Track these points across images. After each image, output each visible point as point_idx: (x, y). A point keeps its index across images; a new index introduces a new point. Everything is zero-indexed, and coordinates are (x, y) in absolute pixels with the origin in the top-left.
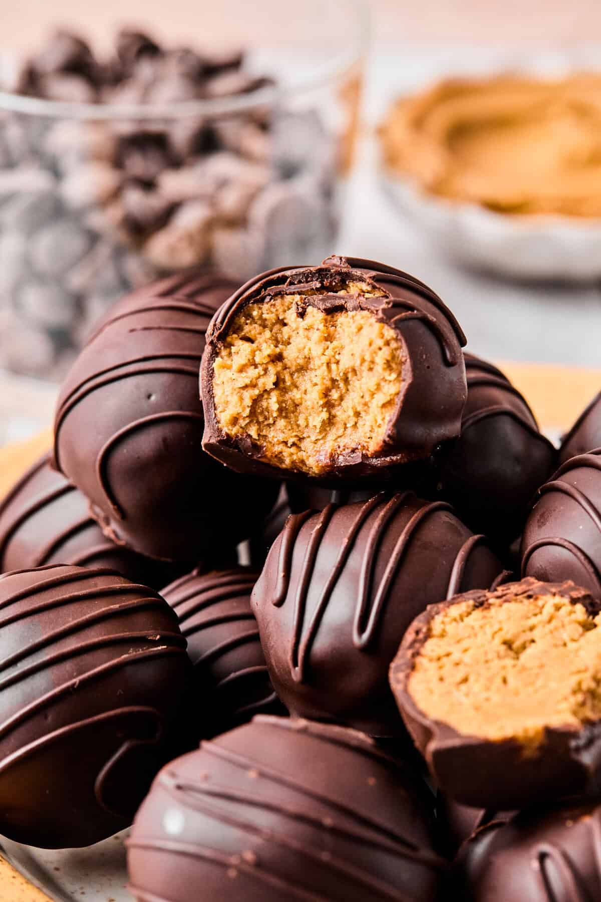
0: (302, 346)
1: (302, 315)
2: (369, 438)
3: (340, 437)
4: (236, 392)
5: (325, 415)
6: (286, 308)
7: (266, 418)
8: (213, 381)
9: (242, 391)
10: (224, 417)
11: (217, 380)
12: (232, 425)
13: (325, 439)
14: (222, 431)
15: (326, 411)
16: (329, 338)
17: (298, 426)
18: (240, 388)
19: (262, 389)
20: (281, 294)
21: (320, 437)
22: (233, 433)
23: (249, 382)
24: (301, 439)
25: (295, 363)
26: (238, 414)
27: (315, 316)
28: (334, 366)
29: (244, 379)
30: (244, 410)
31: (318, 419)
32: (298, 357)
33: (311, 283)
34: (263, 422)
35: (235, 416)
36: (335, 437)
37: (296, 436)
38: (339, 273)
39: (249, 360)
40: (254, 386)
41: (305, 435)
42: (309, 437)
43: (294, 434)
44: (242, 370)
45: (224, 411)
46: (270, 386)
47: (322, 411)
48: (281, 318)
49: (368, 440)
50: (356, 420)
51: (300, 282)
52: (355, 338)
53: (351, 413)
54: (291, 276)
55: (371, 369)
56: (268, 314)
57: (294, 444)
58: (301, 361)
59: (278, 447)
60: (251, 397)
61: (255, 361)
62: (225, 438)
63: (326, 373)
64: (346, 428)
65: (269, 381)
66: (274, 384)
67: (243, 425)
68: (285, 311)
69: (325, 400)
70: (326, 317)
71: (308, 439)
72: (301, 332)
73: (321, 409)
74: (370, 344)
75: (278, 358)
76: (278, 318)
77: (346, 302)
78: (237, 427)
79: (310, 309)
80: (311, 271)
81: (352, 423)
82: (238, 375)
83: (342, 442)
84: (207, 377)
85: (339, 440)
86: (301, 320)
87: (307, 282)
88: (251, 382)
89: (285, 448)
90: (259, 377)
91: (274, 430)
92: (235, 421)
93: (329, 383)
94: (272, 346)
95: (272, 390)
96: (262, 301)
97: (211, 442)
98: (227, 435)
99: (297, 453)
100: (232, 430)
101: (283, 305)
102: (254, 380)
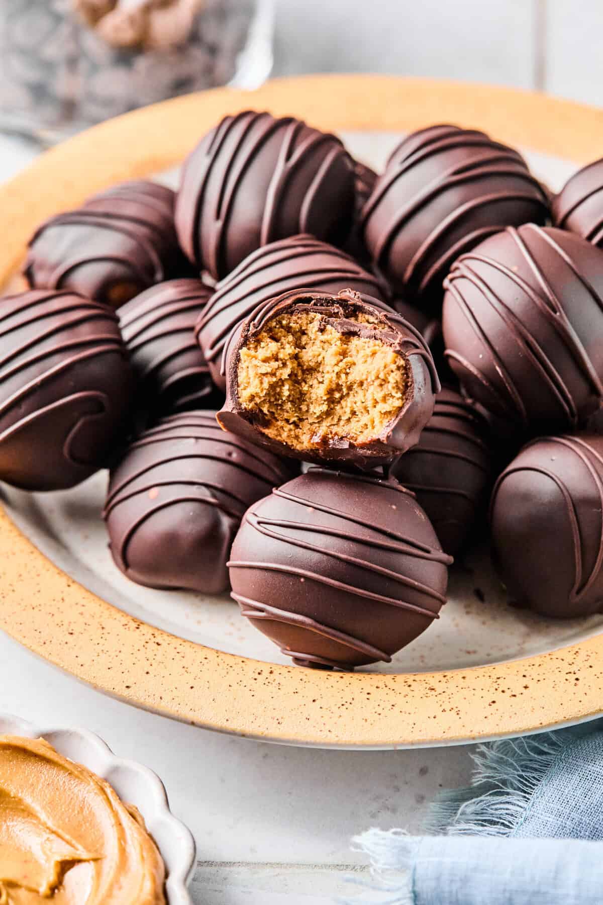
0: (317, 353)
1: (322, 330)
2: (360, 432)
3: (334, 425)
4: (258, 376)
5: (325, 408)
6: (309, 322)
7: (277, 400)
8: (240, 364)
9: (262, 377)
10: (245, 394)
11: (243, 365)
12: (249, 401)
13: (320, 424)
14: (241, 404)
15: (327, 404)
16: (344, 354)
17: (300, 409)
18: (261, 374)
19: (279, 378)
20: (307, 311)
21: (316, 421)
22: (250, 407)
23: (270, 371)
24: (301, 420)
25: (307, 364)
26: (256, 393)
27: (334, 334)
28: (343, 376)
29: (266, 368)
30: (262, 391)
31: (318, 409)
32: (310, 360)
33: (331, 307)
34: (273, 402)
35: (253, 394)
36: (328, 424)
37: (297, 416)
38: (354, 305)
39: (273, 355)
40: (273, 374)
41: (304, 417)
42: (307, 419)
43: (296, 414)
44: (266, 360)
45: (245, 389)
46: (285, 376)
47: (323, 404)
48: (303, 328)
49: (359, 433)
50: (350, 416)
51: (322, 305)
52: (369, 360)
53: (348, 410)
54: (317, 299)
55: (381, 385)
56: (294, 323)
57: (294, 423)
58: (312, 364)
59: (281, 423)
60: (269, 382)
61: (278, 356)
62: (244, 411)
63: (334, 379)
64: (339, 420)
65: (285, 373)
66: (289, 375)
67: (258, 402)
68: (307, 324)
69: (328, 396)
70: (342, 337)
71: (306, 421)
72: (318, 343)
73: (323, 402)
74: (385, 367)
75: (296, 357)
76: (301, 328)
77: (360, 330)
78: (253, 403)
79: (329, 327)
80: (332, 299)
81: (347, 417)
82: (262, 363)
83: (335, 429)
84: (235, 361)
85: (332, 427)
86: (321, 334)
87: (327, 306)
88: (272, 370)
89: (286, 425)
90: (278, 368)
91: (280, 409)
92: (252, 398)
93: (334, 386)
94: (293, 347)
95: (286, 379)
96: (292, 313)
97: (233, 412)
98: (245, 409)
99: (294, 430)
100: (249, 405)
101: (307, 319)
102: (274, 370)
